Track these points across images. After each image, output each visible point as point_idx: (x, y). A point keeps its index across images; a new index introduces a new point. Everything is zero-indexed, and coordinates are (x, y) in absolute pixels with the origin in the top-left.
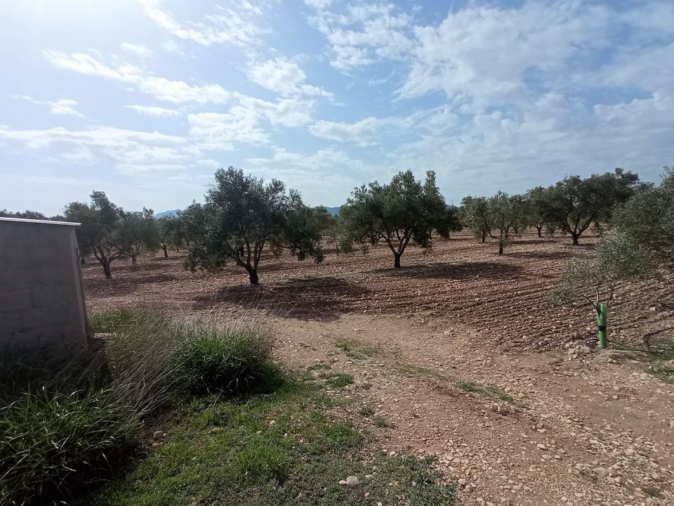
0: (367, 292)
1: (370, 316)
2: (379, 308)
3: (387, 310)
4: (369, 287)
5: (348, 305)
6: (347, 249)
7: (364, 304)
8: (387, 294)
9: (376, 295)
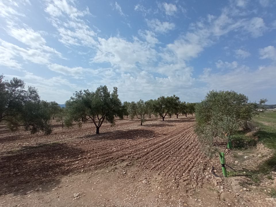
0: (82, 152)
1: (86, 174)
2: (92, 165)
3: (98, 165)
4: (83, 148)
5: (68, 166)
6: (69, 124)
7: (81, 164)
8: (96, 153)
9: (89, 154)
